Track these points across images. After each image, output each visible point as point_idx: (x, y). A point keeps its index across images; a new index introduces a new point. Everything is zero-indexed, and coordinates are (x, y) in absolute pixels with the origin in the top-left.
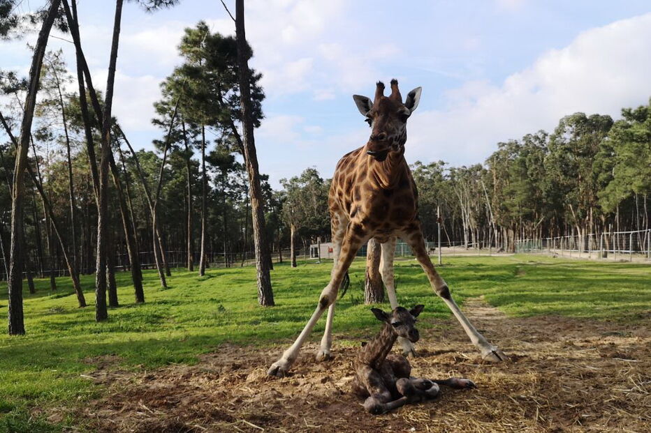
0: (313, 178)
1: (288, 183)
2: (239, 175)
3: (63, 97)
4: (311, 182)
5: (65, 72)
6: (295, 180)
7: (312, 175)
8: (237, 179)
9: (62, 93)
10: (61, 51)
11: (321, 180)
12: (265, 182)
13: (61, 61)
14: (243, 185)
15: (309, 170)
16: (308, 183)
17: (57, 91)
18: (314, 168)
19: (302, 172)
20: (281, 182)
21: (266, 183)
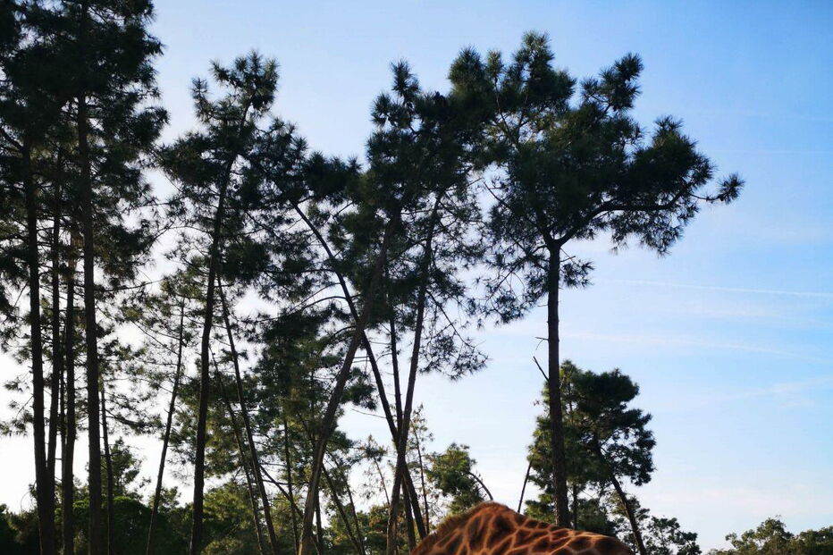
0: (775, 532)
1: (739, 538)
2: (656, 534)
3: (422, 458)
4: (772, 537)
5: (426, 429)
6: (750, 534)
7: (774, 528)
8: (654, 539)
9: (422, 453)
10: (422, 406)
11: (789, 535)
12: (691, 542)
13: (422, 418)
14: (660, 546)
15: (770, 522)
16: (768, 539)
17: (415, 452)
18: (776, 519)
19: (759, 525)
20: (727, 538)
21: (693, 543)
